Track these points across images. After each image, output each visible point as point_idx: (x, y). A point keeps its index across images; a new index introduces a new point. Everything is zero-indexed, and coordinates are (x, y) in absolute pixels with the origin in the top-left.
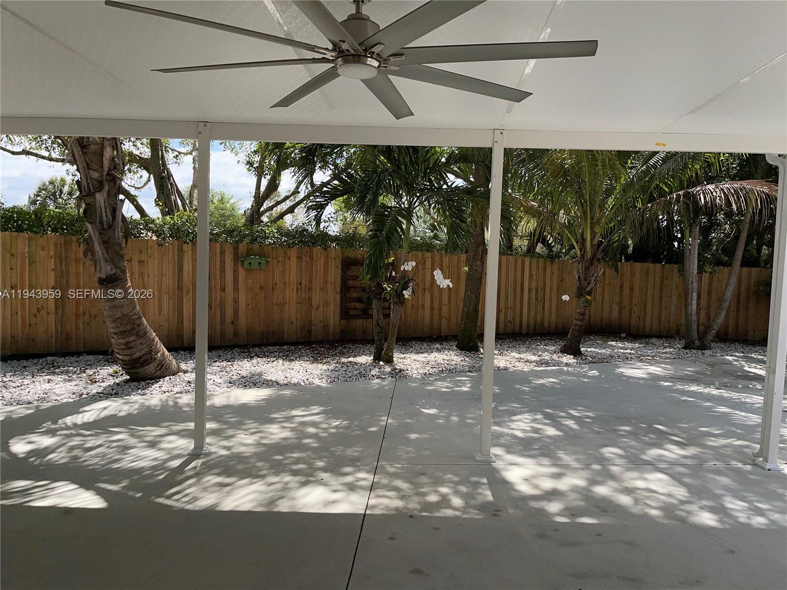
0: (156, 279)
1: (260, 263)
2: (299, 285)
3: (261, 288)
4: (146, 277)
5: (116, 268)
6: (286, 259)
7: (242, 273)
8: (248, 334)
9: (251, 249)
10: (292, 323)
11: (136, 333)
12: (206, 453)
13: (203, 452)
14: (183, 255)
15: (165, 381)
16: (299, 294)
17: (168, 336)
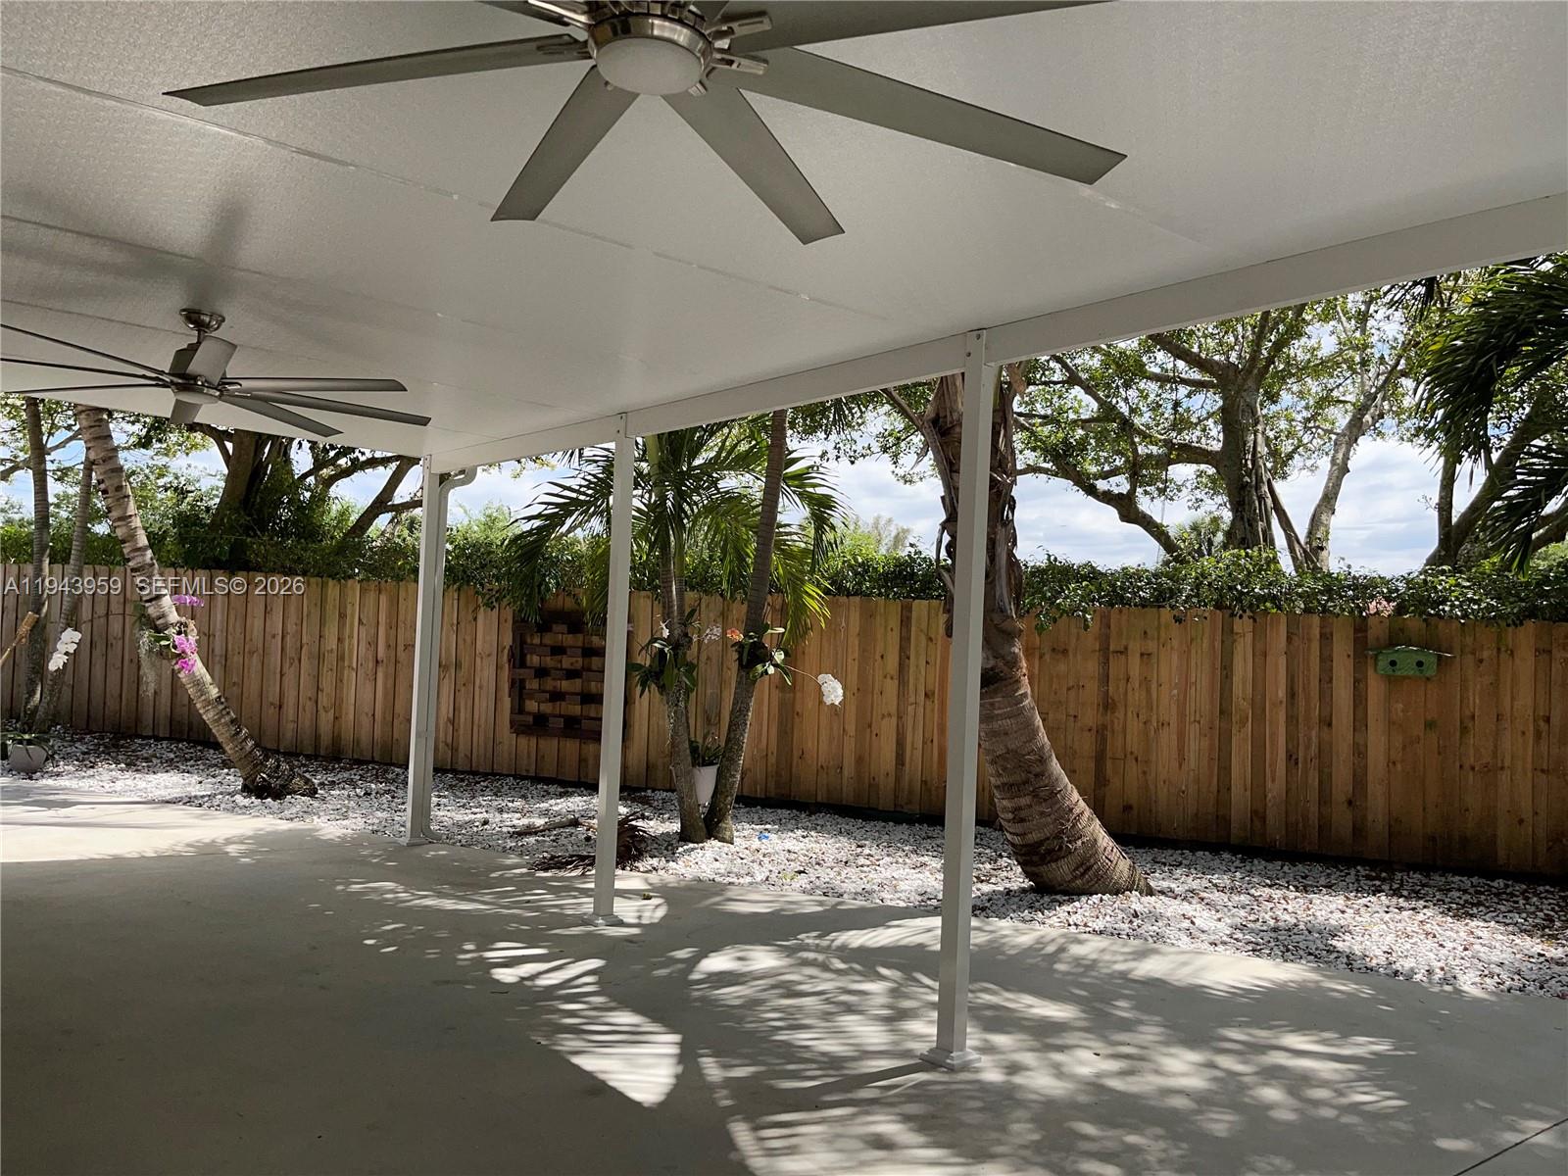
0: (1175, 692)
1: (1420, 664)
2: (1542, 723)
3: (1430, 725)
4: (1154, 686)
5: (995, 657)
6: (1504, 656)
7: (1375, 688)
8: (1390, 835)
9: (1402, 630)
10: (1521, 821)
11: (1033, 791)
12: (953, 1065)
13: (949, 1061)
14: (1235, 641)
15: (1089, 902)
16: (1544, 748)
17: (1196, 814)
